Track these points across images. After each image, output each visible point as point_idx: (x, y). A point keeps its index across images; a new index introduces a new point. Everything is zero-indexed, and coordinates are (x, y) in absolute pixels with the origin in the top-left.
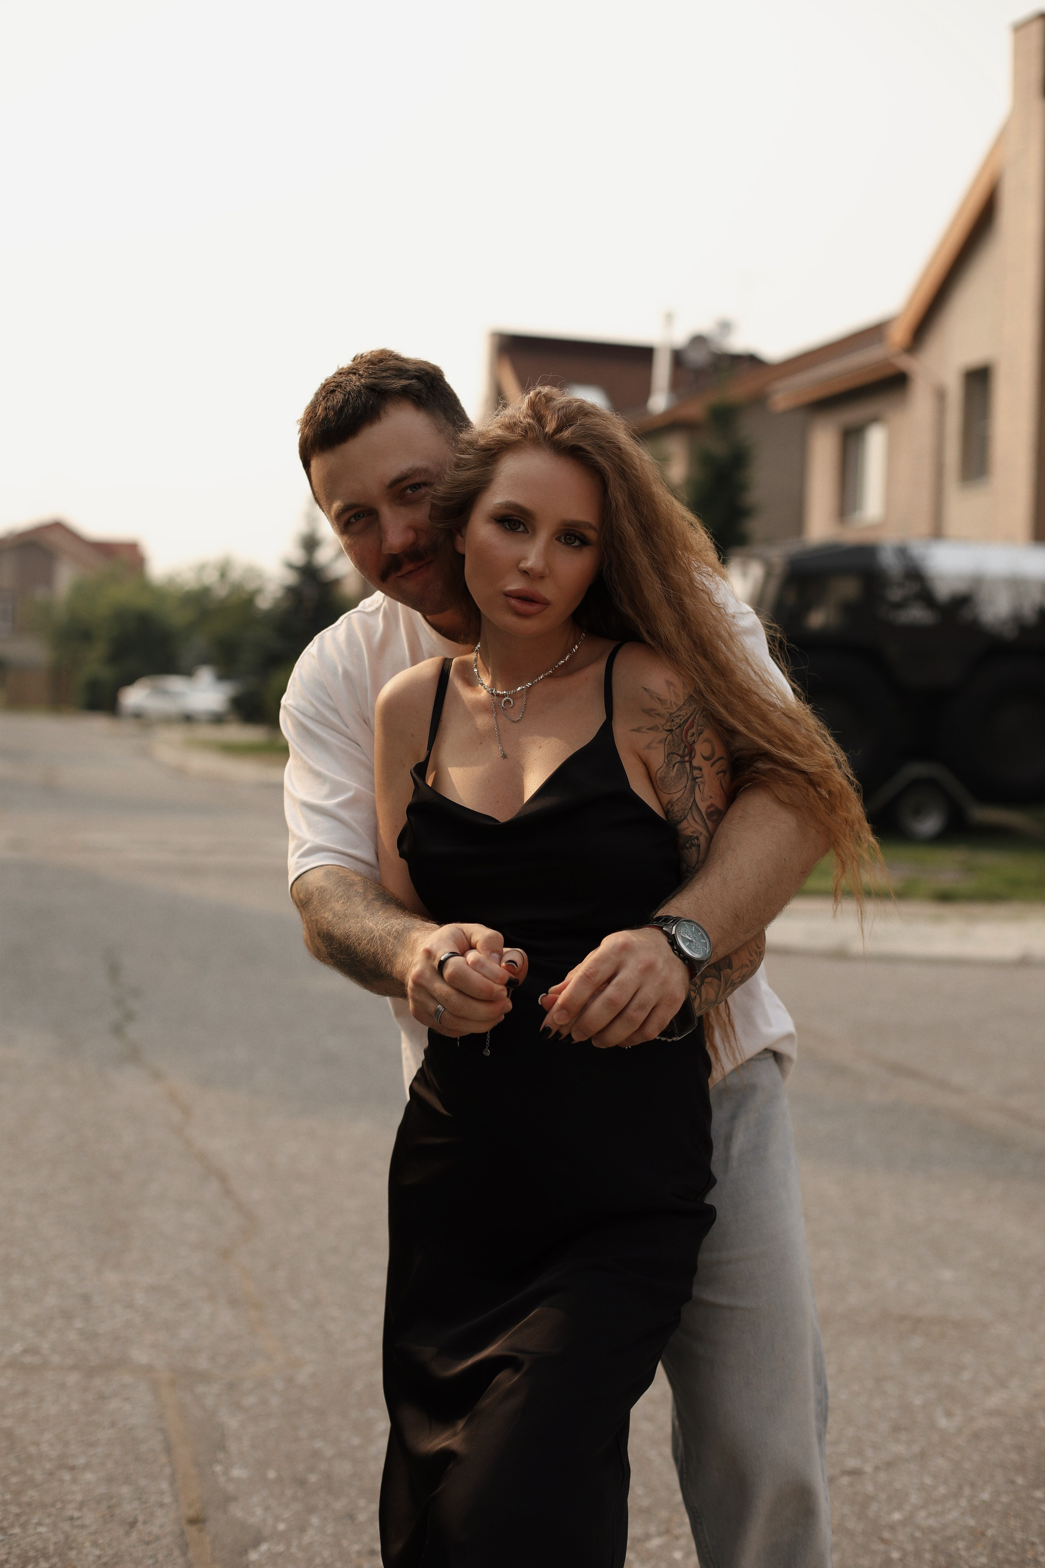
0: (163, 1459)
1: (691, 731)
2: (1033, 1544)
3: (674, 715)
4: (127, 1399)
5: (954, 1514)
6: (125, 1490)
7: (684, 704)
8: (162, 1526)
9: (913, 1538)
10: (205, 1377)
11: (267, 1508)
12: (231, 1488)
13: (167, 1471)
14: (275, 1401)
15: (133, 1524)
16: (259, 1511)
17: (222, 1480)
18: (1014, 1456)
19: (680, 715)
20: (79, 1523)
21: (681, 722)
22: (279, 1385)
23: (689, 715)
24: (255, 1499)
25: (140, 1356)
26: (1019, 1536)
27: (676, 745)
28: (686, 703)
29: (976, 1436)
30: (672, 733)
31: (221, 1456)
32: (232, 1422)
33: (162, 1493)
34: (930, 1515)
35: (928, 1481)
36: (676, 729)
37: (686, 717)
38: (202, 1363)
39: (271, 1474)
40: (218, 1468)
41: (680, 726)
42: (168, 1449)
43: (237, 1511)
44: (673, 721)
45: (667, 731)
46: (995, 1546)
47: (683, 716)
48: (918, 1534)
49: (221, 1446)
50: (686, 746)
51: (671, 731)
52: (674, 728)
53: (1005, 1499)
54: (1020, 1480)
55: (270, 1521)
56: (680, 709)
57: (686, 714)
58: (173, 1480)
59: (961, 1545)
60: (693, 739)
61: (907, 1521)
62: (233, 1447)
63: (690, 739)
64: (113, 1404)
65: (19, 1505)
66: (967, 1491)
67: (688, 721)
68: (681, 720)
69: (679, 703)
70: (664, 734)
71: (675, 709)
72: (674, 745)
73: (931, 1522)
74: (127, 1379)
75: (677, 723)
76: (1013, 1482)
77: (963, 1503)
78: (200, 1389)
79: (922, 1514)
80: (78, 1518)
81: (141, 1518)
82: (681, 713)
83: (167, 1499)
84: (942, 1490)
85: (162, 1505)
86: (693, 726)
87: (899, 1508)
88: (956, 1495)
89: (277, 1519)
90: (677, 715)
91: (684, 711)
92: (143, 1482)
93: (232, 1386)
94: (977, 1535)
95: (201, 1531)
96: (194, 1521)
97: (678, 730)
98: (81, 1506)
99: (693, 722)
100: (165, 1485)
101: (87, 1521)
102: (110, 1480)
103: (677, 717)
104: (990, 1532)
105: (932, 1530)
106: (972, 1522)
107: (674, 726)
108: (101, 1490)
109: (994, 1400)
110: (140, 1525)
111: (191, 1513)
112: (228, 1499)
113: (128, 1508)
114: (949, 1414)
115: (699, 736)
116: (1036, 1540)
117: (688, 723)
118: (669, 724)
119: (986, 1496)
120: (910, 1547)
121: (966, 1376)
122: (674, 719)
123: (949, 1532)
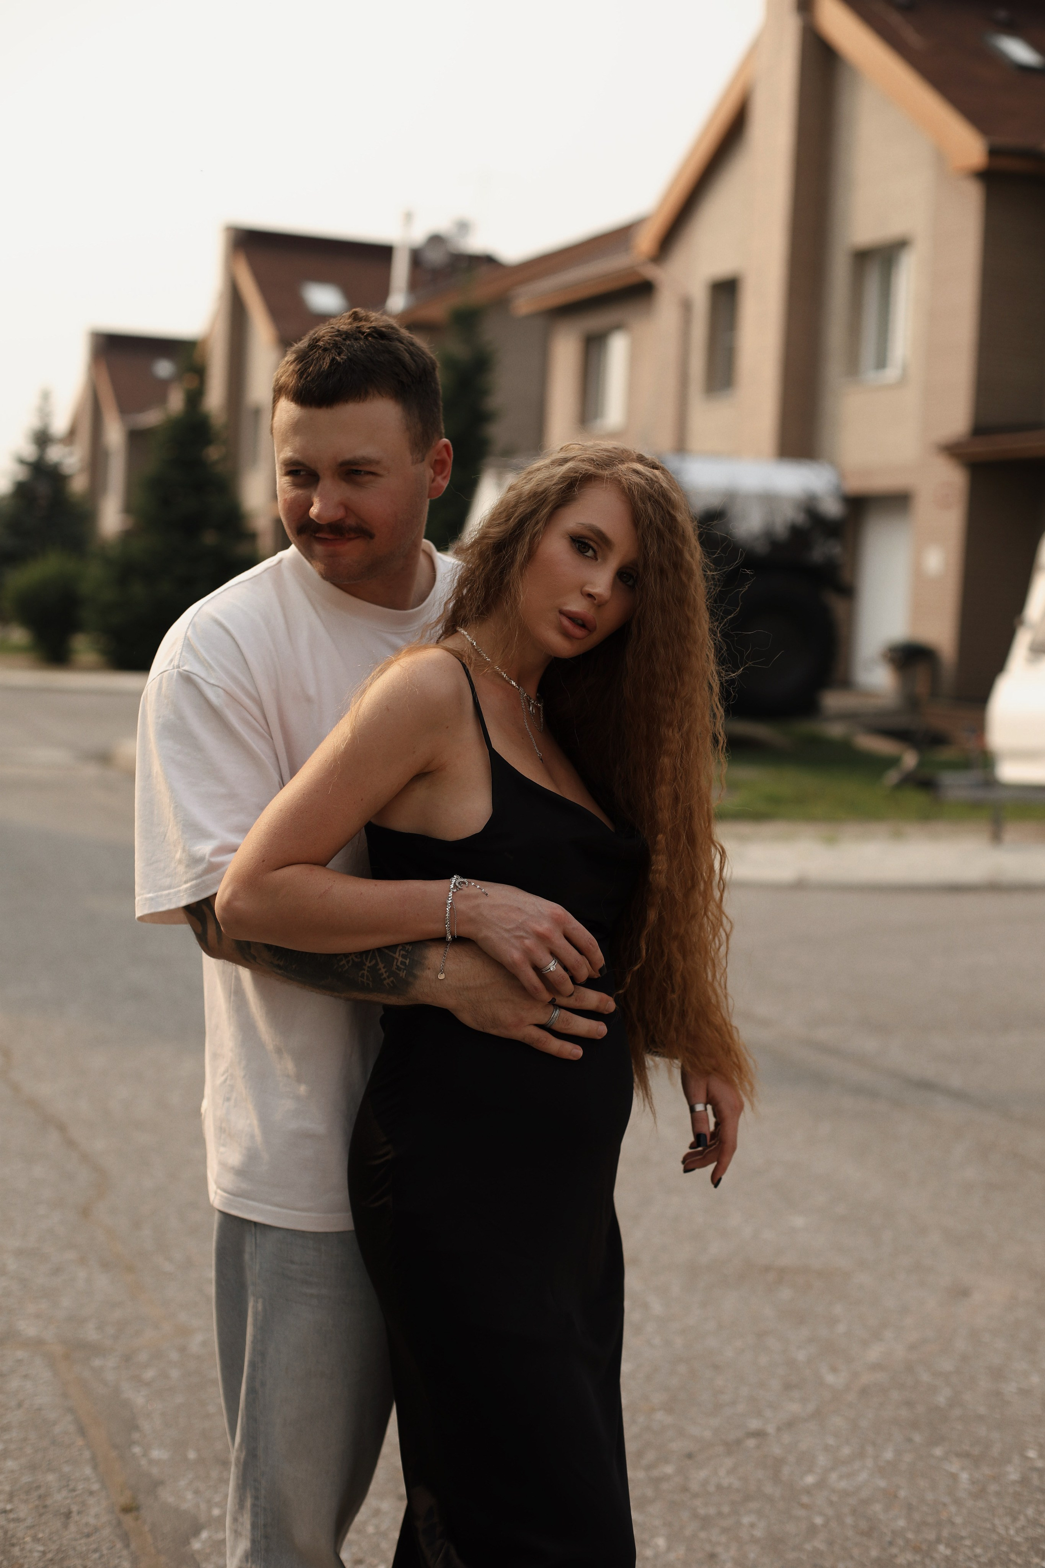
0: (80, 1442)
2: (945, 1505)
4: (26, 1376)
5: (863, 1476)
6: (50, 1477)
8: (97, 1516)
9: (831, 1503)
10: (95, 1350)
11: (197, 1492)
12: (155, 1471)
13: (87, 1454)
14: (175, 1373)
15: (68, 1515)
16: (189, 1496)
17: (143, 1462)
18: (904, 1413)
20: (11, 1516)
22: (174, 1356)
24: (182, 1483)
25: (29, 1329)
26: (930, 1496)
29: (864, 1392)
31: (136, 1436)
32: (139, 1399)
33: (87, 1479)
34: (841, 1477)
35: (831, 1441)
38: (91, 1333)
39: (192, 1455)
40: (137, 1450)
42: (82, 1431)
43: (167, 1496)
46: (910, 1508)
48: (835, 1498)
49: (132, 1425)
53: (908, 1458)
54: (918, 1438)
55: (203, 1506)
58: (95, 1467)
59: (878, 1507)
61: (821, 1484)
62: (146, 1426)
64: (14, 1384)
66: (870, 1450)
73: (843, 1484)
74: (20, 1354)
76: (910, 1440)
77: (869, 1463)
78: (97, 1362)
79: (833, 1476)
80: (11, 1511)
81: (75, 1508)
83: (96, 1487)
84: (846, 1451)
85: (91, 1493)
87: (810, 1471)
88: (861, 1454)
89: (210, 1504)
92: (66, 1469)
93: (127, 1359)
94: (890, 1497)
95: (137, 1519)
96: (127, 1510)
98: (11, 1497)
100: (88, 1471)
101: (22, 1515)
102: (33, 1467)
104: (902, 1493)
105: (845, 1494)
106: (882, 1483)
108: (26, 1479)
109: (874, 1353)
110: (75, 1517)
111: (124, 1499)
112: (156, 1484)
113: (59, 1498)
114: (834, 1370)
116: (947, 1500)
119: (889, 1455)
120: (830, 1512)
121: (841, 1328)
123: (865, 1494)
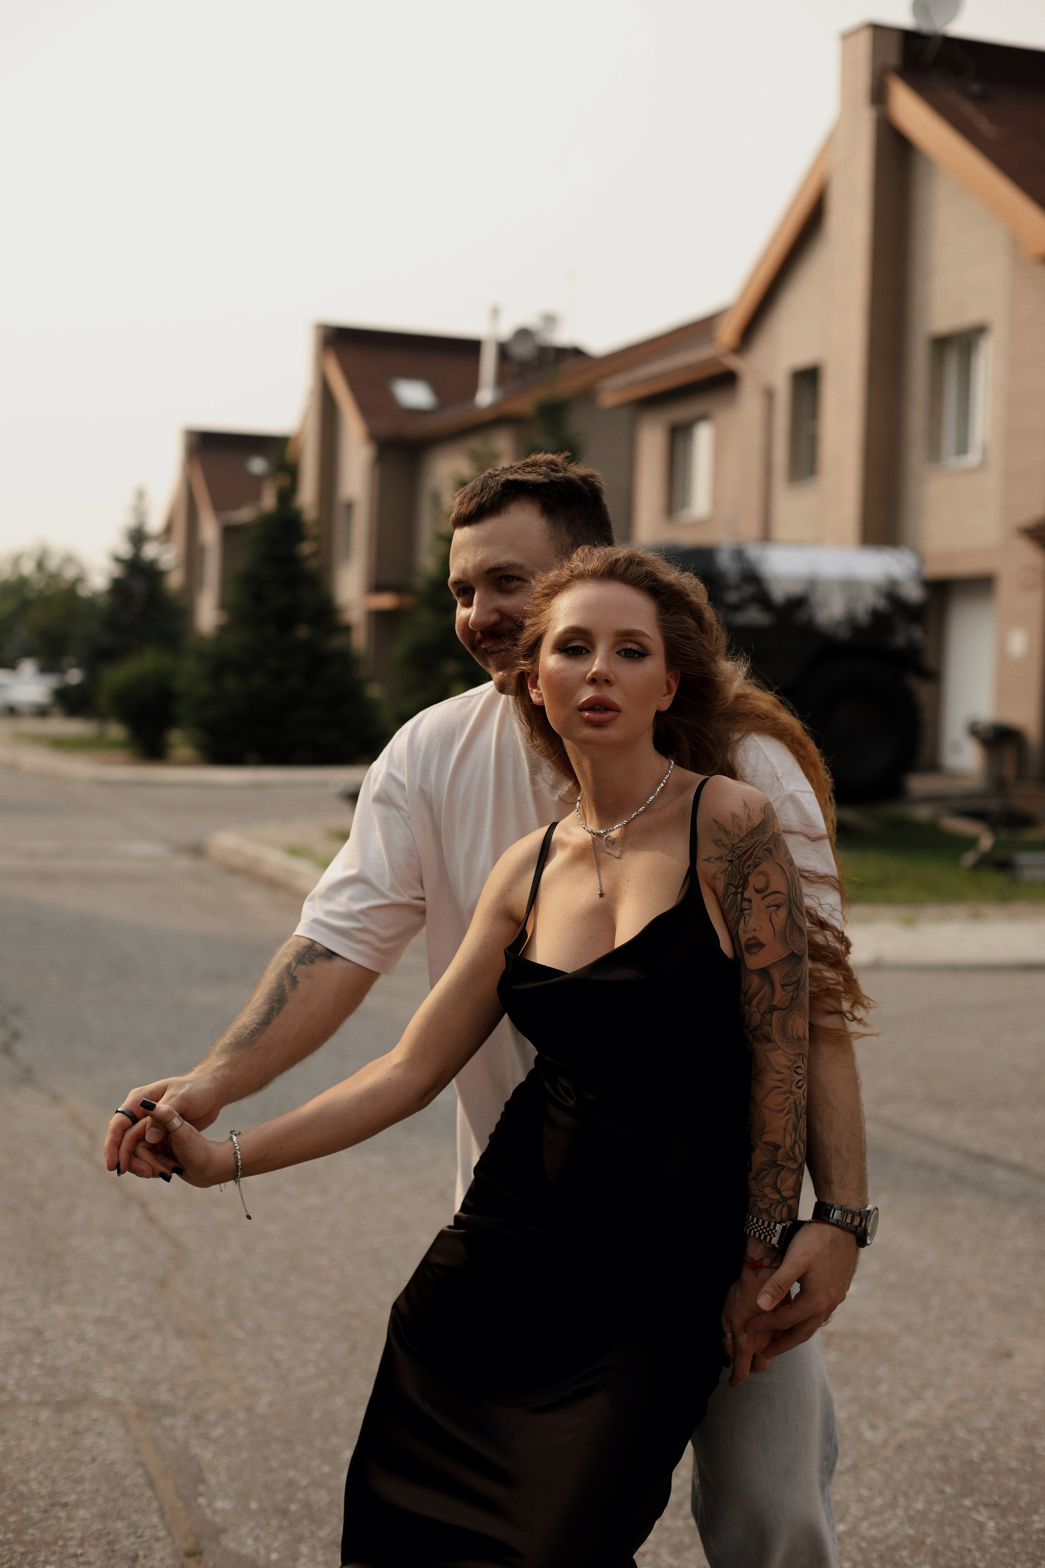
0: (149, 1493)
1: (748, 863)
2: (970, 1550)
3: (735, 846)
4: (100, 1434)
5: (893, 1524)
6: (120, 1525)
7: (745, 836)
8: (162, 1560)
9: (860, 1549)
10: (168, 1410)
11: (257, 1539)
12: (218, 1519)
13: (155, 1505)
14: (241, 1432)
15: (135, 1559)
16: (250, 1542)
17: (208, 1512)
18: (938, 1466)
19: (740, 847)
20: (82, 1559)
21: (741, 854)
22: (242, 1415)
23: (748, 847)
24: (244, 1531)
25: (104, 1390)
26: (956, 1543)
27: (734, 875)
28: (747, 836)
29: (901, 1447)
30: (732, 864)
31: (202, 1488)
32: (206, 1455)
33: (154, 1527)
34: (871, 1526)
35: (865, 1492)
36: (736, 860)
37: (745, 849)
38: (164, 1395)
39: (254, 1505)
40: (202, 1501)
41: (739, 857)
42: (151, 1483)
43: (229, 1543)
44: (734, 852)
45: (729, 861)
46: (936, 1554)
47: (744, 848)
48: (863, 1544)
49: (199, 1478)
50: (741, 878)
51: (731, 861)
52: (734, 859)
53: (938, 1508)
54: (948, 1490)
55: (262, 1552)
56: (741, 840)
57: (747, 846)
58: (162, 1516)
59: (904, 1553)
60: (749, 871)
61: (852, 1532)
62: (212, 1479)
63: (746, 871)
64: (89, 1440)
65: (22, 1543)
66: (902, 1501)
67: (746, 853)
68: (741, 851)
69: (741, 835)
70: (725, 865)
71: (737, 840)
72: (732, 875)
73: (873, 1532)
74: (96, 1414)
75: (737, 854)
76: (942, 1492)
77: (900, 1512)
78: (168, 1421)
79: (865, 1524)
80: (82, 1555)
81: (141, 1553)
82: (742, 845)
83: (162, 1534)
84: (879, 1501)
85: (157, 1539)
86: (751, 857)
87: (842, 1519)
88: (893, 1505)
89: (268, 1548)
90: (738, 846)
91: (745, 843)
92: (135, 1517)
93: (197, 1418)
94: (918, 1544)
95: (199, 1563)
96: (190, 1554)
97: (737, 861)
98: (82, 1543)
99: (752, 854)
100: (155, 1519)
101: (91, 1559)
102: (103, 1516)
103: (738, 848)
104: (929, 1541)
105: (875, 1541)
106: (911, 1532)
107: (735, 857)
108: (97, 1526)
109: (913, 1412)
110: (141, 1560)
111: (187, 1546)
112: (220, 1531)
113: (127, 1543)
114: (873, 1427)
115: (754, 868)
116: (972, 1546)
117: (746, 855)
118: (731, 854)
119: (919, 1505)
120: (858, 1557)
121: (883, 1388)
122: (735, 850)
123: (892, 1541)
